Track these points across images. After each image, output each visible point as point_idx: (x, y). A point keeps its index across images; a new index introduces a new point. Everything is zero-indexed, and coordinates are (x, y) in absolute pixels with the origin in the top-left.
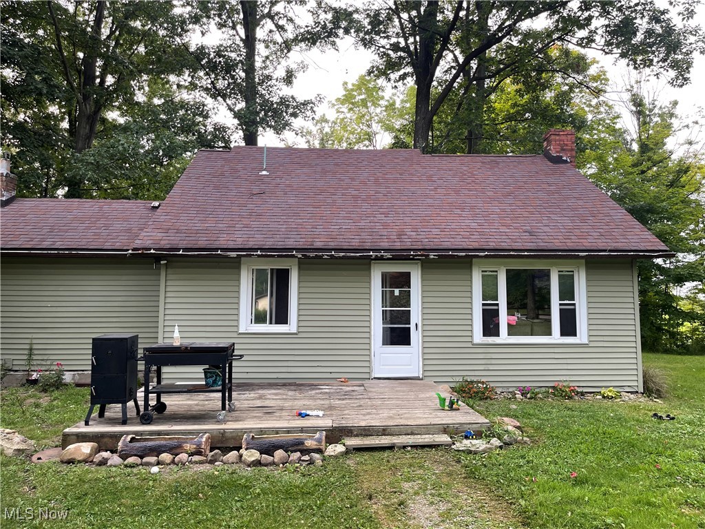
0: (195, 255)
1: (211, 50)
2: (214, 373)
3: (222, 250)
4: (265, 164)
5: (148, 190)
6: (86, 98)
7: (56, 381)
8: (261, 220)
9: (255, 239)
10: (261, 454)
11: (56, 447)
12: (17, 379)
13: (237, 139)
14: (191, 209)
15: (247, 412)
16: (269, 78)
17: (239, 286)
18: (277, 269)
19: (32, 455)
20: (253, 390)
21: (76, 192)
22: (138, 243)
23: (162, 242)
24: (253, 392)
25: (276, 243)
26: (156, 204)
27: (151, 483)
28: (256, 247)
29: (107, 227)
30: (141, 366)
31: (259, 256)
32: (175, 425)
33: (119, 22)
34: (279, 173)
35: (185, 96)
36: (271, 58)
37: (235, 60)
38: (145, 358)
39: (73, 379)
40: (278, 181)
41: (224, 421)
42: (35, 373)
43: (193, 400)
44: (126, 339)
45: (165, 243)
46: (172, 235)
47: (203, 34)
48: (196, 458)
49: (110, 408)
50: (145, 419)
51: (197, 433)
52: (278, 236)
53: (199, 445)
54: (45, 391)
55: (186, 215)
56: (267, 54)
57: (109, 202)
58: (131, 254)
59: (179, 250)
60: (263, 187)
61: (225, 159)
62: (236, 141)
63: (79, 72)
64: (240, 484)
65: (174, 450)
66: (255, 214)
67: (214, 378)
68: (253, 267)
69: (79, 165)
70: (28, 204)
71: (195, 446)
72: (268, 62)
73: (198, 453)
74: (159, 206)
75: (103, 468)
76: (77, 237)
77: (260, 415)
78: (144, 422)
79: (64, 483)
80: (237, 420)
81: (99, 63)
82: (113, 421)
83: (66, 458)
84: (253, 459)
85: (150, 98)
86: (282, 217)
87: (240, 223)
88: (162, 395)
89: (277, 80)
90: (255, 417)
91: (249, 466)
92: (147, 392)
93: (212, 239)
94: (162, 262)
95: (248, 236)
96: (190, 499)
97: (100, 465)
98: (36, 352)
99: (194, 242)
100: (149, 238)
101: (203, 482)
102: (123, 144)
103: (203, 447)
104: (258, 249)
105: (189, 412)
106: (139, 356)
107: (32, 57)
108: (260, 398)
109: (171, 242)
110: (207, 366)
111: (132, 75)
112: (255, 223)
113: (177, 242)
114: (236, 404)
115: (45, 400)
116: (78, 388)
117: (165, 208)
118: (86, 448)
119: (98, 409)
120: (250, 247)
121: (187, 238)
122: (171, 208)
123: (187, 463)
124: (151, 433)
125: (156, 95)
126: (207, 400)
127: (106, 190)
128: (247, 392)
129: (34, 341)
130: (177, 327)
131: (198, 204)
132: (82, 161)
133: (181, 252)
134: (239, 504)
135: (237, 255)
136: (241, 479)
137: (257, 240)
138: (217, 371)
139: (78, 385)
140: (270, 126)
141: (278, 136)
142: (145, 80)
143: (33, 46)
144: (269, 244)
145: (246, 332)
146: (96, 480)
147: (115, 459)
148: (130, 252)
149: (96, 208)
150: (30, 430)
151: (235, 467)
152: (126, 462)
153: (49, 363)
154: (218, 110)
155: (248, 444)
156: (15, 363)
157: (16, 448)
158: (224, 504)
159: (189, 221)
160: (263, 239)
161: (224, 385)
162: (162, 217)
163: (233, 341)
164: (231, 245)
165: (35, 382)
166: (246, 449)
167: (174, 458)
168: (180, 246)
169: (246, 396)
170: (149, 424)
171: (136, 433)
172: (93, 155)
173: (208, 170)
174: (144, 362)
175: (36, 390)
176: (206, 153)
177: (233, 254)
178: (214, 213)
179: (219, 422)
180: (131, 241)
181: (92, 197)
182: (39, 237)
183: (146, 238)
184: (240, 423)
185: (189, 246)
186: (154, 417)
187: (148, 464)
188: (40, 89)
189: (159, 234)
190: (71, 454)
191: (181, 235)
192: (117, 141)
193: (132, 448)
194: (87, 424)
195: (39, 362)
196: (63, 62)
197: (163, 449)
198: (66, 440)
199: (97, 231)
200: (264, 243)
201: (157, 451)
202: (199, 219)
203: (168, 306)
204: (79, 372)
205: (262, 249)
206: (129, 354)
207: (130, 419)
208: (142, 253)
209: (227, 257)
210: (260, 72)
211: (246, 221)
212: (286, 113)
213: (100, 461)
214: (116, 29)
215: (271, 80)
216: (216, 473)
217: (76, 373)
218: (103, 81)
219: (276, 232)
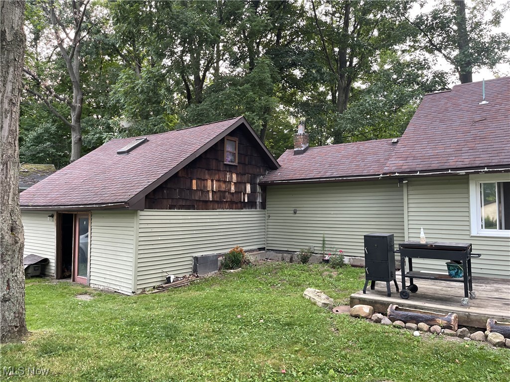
0: (429, 175)
1: (429, 16)
2: (456, 267)
3: (452, 169)
4: (484, 95)
5: (385, 131)
6: (342, 76)
7: (340, 262)
8: (485, 142)
9: (481, 159)
10: (505, 338)
11: (346, 305)
12: (317, 259)
13: (453, 80)
14: (423, 140)
15: (487, 301)
16: (478, 24)
17: (468, 198)
18: (504, 182)
19: (332, 308)
20: (488, 283)
21: (339, 139)
22: (386, 169)
23: (403, 167)
24: (489, 285)
25: (502, 160)
26: (395, 140)
27: (415, 343)
28: (483, 165)
29: (363, 160)
30: (398, 257)
31: (486, 172)
32: (427, 303)
33: (359, 19)
34: (498, 101)
35: (407, 58)
36: (478, 8)
37: (449, 18)
38: (400, 251)
39: (349, 262)
40: (498, 107)
41: (469, 307)
42: (327, 256)
43: (436, 286)
44: (386, 237)
45: (405, 168)
46: (410, 161)
47: (422, 6)
48: (447, 331)
49: (377, 284)
50: (404, 295)
51: (447, 312)
52: (503, 154)
53: (449, 321)
54: (334, 267)
55: (419, 145)
56: (474, 5)
57: (363, 143)
58: (382, 177)
59: (416, 172)
60: (484, 114)
61: (447, 98)
62: (453, 82)
63: (336, 60)
64: (490, 359)
65: (430, 321)
66: (479, 138)
67: (456, 271)
68: (481, 182)
69: (342, 121)
70: (316, 150)
71: (446, 322)
72: (475, 12)
73: (449, 327)
74: (398, 141)
75: (379, 325)
76: (346, 168)
77: (499, 305)
78: (404, 297)
79: (356, 331)
80: (479, 307)
81: (348, 51)
82: (380, 293)
83: (354, 313)
84: (498, 341)
85: (382, 66)
86: (505, 138)
87: (466, 146)
88: (414, 280)
89: (486, 24)
90: (496, 306)
91: (495, 345)
92: (404, 276)
93: (442, 161)
94: (404, 182)
95: (474, 156)
96: (448, 362)
97: (377, 322)
98: (327, 242)
99: (429, 165)
100: (393, 165)
101: (457, 351)
102: (368, 102)
103: (452, 323)
104: (484, 167)
105: (436, 295)
106: (395, 250)
107: (310, 58)
108: (497, 290)
109: (409, 167)
110: (449, 261)
111: (371, 53)
112: (480, 145)
113: (415, 166)
114: (477, 294)
115: (334, 274)
116: (353, 268)
117: (402, 142)
118: (366, 309)
119: (371, 284)
120: (477, 165)
121: (422, 163)
122: (408, 142)
123: (441, 334)
124: (410, 306)
125: (386, 63)
126: (449, 287)
127: (357, 135)
128: (483, 285)
129: (326, 236)
130: (422, 230)
131: (428, 136)
132: (343, 118)
133: (418, 174)
134: (492, 375)
135: (466, 173)
136: (490, 355)
137: (483, 159)
138: (458, 265)
139: (353, 266)
140: (484, 64)
141: (491, 70)
142: (378, 54)
143: (309, 51)
144: (495, 161)
145: (478, 235)
146: (376, 332)
147: (386, 320)
148: (381, 176)
149: (355, 148)
150: (329, 292)
151: (482, 344)
152: (394, 324)
153: (334, 250)
154: (437, 61)
155: (492, 327)
156: (316, 248)
157: (323, 302)
158: (479, 372)
159: (422, 150)
160: (488, 158)
161: (465, 276)
162: (401, 149)
163: (470, 242)
164: (460, 165)
165: (327, 261)
166: (491, 331)
167: (430, 328)
168: (417, 169)
169: (483, 287)
170: (407, 299)
171: (399, 304)
172: (350, 113)
173: (434, 109)
174: (400, 254)
175: (328, 266)
176: (431, 96)
177: (463, 172)
178: (442, 141)
179: (463, 306)
180: (380, 168)
181: (349, 142)
182: (324, 170)
183: (391, 165)
184: (483, 309)
185: (424, 169)
186: (410, 294)
187: (410, 328)
188: (316, 77)
189: (400, 162)
190: (357, 311)
191: (417, 161)
192: (364, 101)
193: (397, 315)
194: (364, 292)
195: (329, 249)
196: (327, 57)
197: (421, 320)
198: (353, 302)
199: (357, 163)
200: (490, 161)
201: (417, 320)
202: (430, 147)
203: (410, 214)
204: (353, 257)
205: (488, 167)
206: (389, 248)
207: (393, 293)
208: (390, 176)
209: (457, 175)
210: (471, 21)
211: (471, 145)
212: (498, 48)
213: (376, 320)
214: (358, 25)
215: (480, 25)
216: (467, 346)
217: (351, 257)
218: (351, 62)
219: (501, 151)
